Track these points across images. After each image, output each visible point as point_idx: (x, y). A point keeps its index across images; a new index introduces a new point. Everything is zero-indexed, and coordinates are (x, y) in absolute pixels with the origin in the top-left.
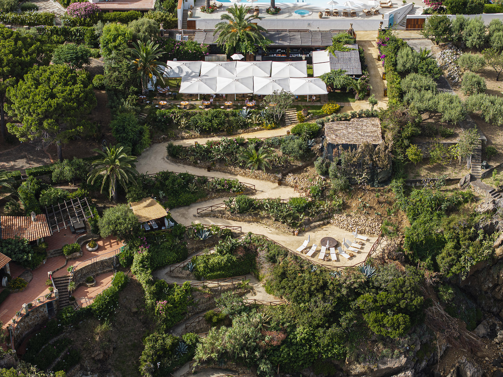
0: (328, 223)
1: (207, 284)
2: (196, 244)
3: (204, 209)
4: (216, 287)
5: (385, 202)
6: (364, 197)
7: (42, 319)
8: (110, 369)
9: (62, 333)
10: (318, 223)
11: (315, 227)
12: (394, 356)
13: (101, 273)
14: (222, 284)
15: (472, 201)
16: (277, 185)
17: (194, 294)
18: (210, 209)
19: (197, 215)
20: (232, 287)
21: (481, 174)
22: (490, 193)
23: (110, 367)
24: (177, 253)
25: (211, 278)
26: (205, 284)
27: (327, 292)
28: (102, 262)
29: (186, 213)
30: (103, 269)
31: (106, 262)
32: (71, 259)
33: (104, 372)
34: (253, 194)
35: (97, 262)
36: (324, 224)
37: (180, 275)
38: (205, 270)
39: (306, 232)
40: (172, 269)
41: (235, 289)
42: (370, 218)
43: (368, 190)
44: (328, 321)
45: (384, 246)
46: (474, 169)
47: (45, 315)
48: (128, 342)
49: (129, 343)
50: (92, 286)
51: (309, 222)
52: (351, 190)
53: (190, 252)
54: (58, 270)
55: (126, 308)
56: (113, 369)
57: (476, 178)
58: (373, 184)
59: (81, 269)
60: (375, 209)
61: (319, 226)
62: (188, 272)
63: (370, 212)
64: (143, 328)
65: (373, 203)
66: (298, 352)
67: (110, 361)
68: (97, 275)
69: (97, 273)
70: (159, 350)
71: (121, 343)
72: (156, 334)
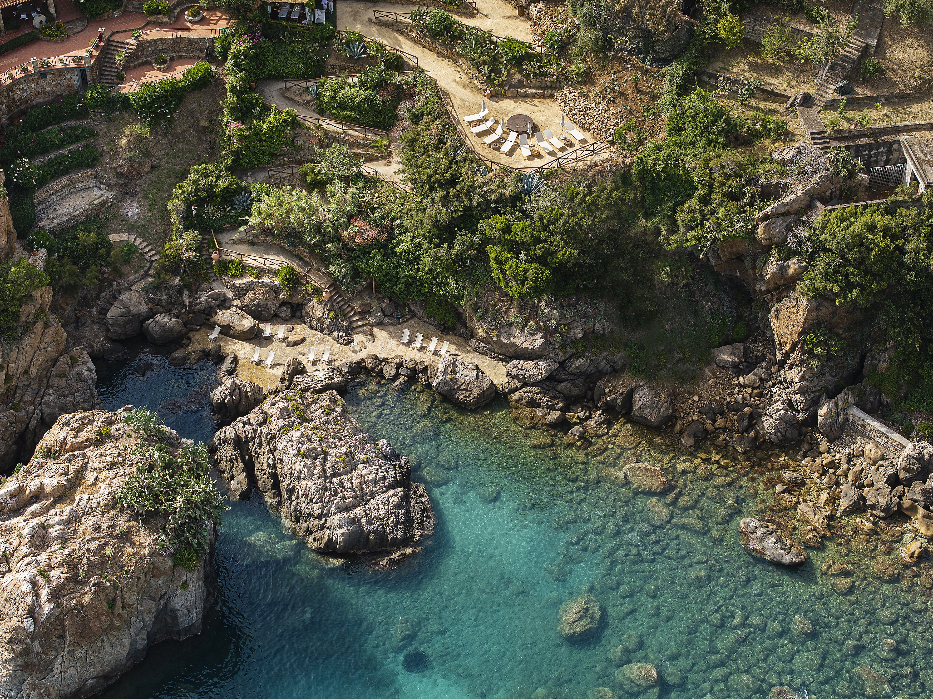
0: (551, 96)
1: (324, 123)
2: (342, 61)
3: (386, 14)
4: (338, 133)
5: (647, 94)
6: (620, 74)
7: (68, 89)
8: (136, 193)
9: (87, 119)
10: (534, 91)
11: (526, 96)
12: (526, 330)
13: (186, 57)
14: (351, 132)
15: (779, 137)
16: (516, 13)
17: (299, 131)
18: (394, 16)
19: (374, 20)
20: (362, 141)
21: (824, 100)
22: (812, 134)
23: (138, 189)
24: (306, 63)
25: (337, 118)
26: (321, 123)
27: (452, 192)
28: (190, 41)
29: (363, 12)
30: (192, 52)
31: (196, 43)
32: (154, 22)
33: (127, 194)
34: (472, 15)
35: (181, 38)
36: (543, 96)
37: (296, 98)
38: (330, 103)
39: (508, 98)
40: (288, 85)
41: (365, 146)
42: (613, 110)
43: (633, 65)
44: (439, 236)
45: (601, 158)
46: (823, 88)
47: (73, 86)
48: (178, 165)
49: (178, 168)
50: (159, 69)
51: (520, 84)
52: (605, 57)
53: (328, 69)
54: (125, 31)
55: (193, 117)
56: (141, 195)
57: (814, 104)
58: (645, 58)
59: (154, 40)
60: (626, 99)
61: (533, 96)
62: (310, 97)
63: (617, 101)
64: (208, 153)
65: (629, 89)
66: (399, 270)
67: (141, 182)
68: (180, 57)
69: (180, 54)
70: (203, 190)
71: (168, 163)
72: (211, 167)
